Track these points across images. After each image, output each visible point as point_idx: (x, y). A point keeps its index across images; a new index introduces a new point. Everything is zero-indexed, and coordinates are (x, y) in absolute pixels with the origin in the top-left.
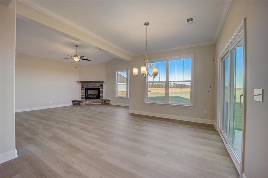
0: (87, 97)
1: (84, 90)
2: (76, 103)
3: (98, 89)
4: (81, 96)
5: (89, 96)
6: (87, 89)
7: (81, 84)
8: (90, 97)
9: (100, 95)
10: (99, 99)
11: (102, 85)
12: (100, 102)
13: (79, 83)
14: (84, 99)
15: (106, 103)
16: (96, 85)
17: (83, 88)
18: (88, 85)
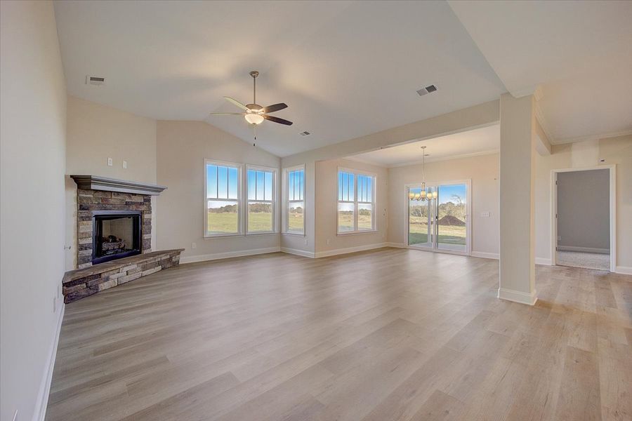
0: (96, 253)
1: (89, 218)
2: (82, 289)
3: (138, 216)
4: (74, 249)
5: (104, 247)
9: (144, 237)
10: (141, 253)
11: (149, 201)
12: (159, 264)
13: (67, 185)
14: (90, 264)
15: (173, 264)
16: (134, 199)
17: (85, 213)
18: (106, 200)
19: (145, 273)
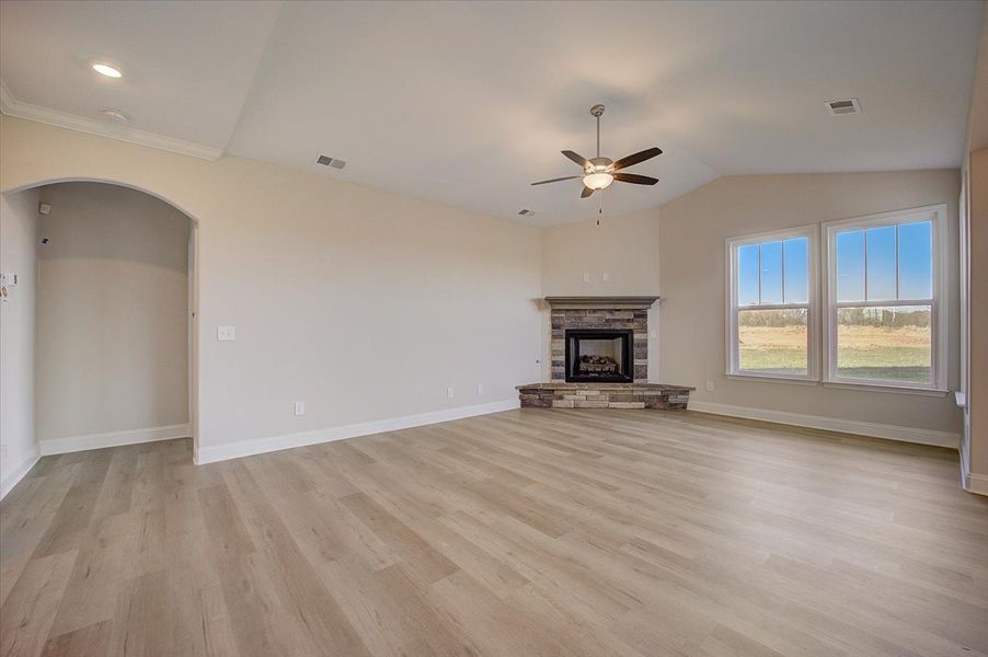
0: (576, 371)
1: (560, 337)
2: (534, 399)
3: (626, 337)
4: (549, 364)
5: (583, 366)
6: (575, 336)
7: (547, 314)
8: (587, 372)
9: (637, 362)
10: (632, 382)
11: (644, 316)
12: (641, 399)
13: (540, 308)
14: (564, 381)
15: (672, 405)
16: (618, 316)
17: (557, 332)
18: (580, 318)
19: (613, 405)
